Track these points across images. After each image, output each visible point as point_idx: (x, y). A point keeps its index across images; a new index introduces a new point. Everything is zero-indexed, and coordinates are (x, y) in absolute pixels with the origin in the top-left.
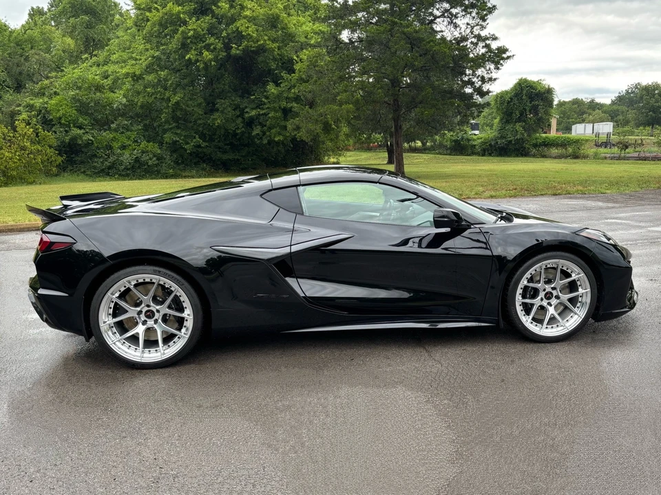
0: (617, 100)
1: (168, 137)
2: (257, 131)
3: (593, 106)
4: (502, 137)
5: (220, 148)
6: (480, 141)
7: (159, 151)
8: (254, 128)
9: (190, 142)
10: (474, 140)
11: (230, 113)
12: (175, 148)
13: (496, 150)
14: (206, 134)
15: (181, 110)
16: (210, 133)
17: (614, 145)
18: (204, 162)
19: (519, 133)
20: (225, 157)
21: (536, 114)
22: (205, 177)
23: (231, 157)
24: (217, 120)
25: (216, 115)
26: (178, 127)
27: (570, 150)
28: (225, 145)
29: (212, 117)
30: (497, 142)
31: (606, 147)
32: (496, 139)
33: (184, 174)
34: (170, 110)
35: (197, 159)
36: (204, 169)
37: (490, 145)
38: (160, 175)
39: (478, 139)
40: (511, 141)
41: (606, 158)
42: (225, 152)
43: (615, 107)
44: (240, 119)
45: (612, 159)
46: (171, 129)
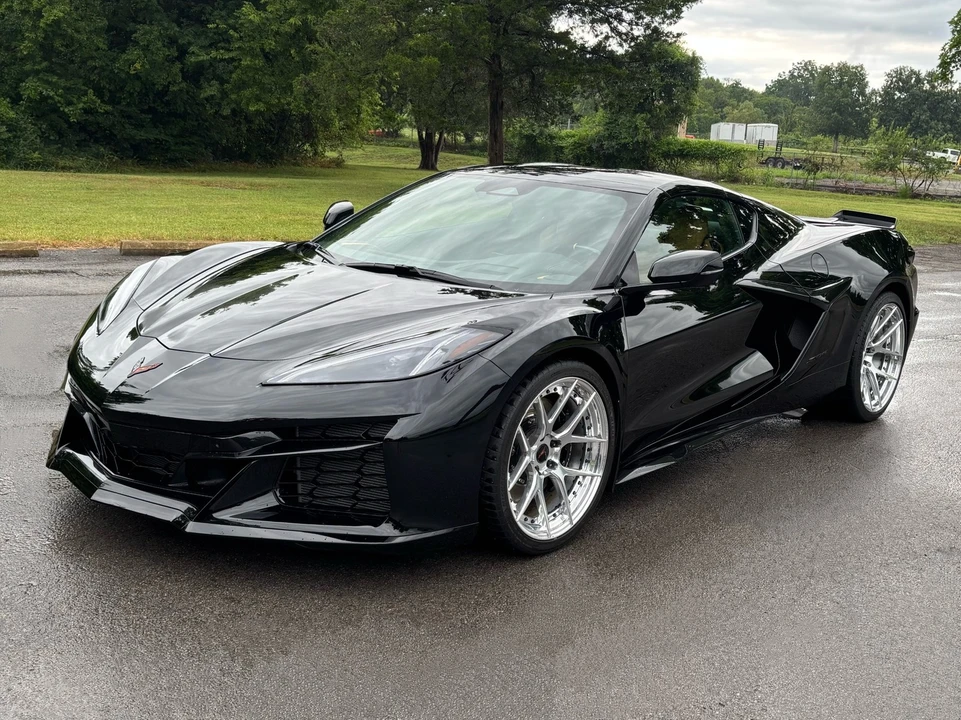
0: (774, 86)
1: (31, 88)
2: (211, 90)
3: (738, 93)
4: (611, 137)
5: (129, 117)
6: (571, 140)
7: (12, 114)
8: (205, 85)
9: (75, 100)
10: (562, 138)
11: (162, 52)
12: (42, 109)
13: (598, 158)
14: (104, 87)
15: (63, 36)
16: (112, 87)
17: (788, 163)
18: (97, 141)
19: (641, 132)
20: (141, 135)
21: (669, 100)
22: (102, 172)
23: (151, 137)
24: (135, 61)
25: (133, 53)
26: (50, 70)
27: (724, 167)
28: (143, 111)
29: (124, 56)
30: (602, 145)
31: (775, 166)
32: (600, 139)
33: (61, 163)
34: (41, 35)
35: (83, 136)
36: (99, 156)
37: (590, 149)
38: (12, 163)
39: (568, 136)
40: (625, 145)
41: (782, 185)
42: (139, 126)
43: (772, 98)
44: (178, 65)
45: (792, 187)
46: (37, 72)
